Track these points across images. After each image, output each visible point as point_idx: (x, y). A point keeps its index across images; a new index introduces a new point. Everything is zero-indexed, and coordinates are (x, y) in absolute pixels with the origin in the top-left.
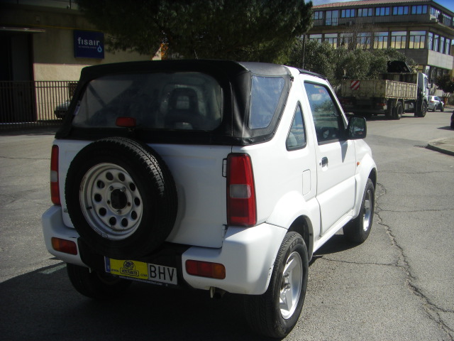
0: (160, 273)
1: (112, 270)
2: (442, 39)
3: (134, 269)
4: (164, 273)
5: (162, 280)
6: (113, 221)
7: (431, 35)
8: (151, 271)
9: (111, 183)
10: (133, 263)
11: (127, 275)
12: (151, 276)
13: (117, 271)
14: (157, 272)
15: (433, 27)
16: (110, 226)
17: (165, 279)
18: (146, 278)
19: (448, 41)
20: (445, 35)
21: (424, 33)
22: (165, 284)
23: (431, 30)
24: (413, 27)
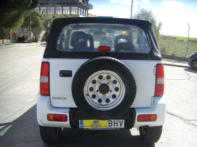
0: (114, 123)
1: (85, 126)
2: (84, 10)
3: (99, 124)
4: (117, 123)
5: (116, 127)
6: (100, 101)
7: (80, 9)
8: (109, 123)
9: (100, 81)
10: (99, 121)
11: (95, 128)
12: (109, 126)
13: (88, 126)
14: (113, 123)
15: (81, 6)
16: (99, 103)
17: (117, 126)
18: (106, 127)
19: (86, 11)
20: (85, 9)
21: (77, 8)
22: (117, 128)
23: (80, 7)
24: (73, 5)
